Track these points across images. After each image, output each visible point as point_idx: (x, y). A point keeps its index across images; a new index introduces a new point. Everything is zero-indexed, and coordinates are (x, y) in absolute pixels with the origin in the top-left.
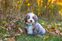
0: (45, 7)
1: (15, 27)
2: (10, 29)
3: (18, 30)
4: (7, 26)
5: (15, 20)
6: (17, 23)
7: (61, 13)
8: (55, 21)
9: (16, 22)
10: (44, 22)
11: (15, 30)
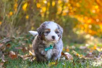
1: (5, 49)
3: (9, 54)
5: (5, 39)
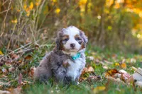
0: (99, 17)
1: (23, 63)
2: (10, 69)
3: (29, 71)
4: (4, 62)
5: (23, 47)
6: (28, 56)
7: (137, 34)
8: (121, 53)
9: (26, 53)
10: (93, 53)
11: (23, 70)
